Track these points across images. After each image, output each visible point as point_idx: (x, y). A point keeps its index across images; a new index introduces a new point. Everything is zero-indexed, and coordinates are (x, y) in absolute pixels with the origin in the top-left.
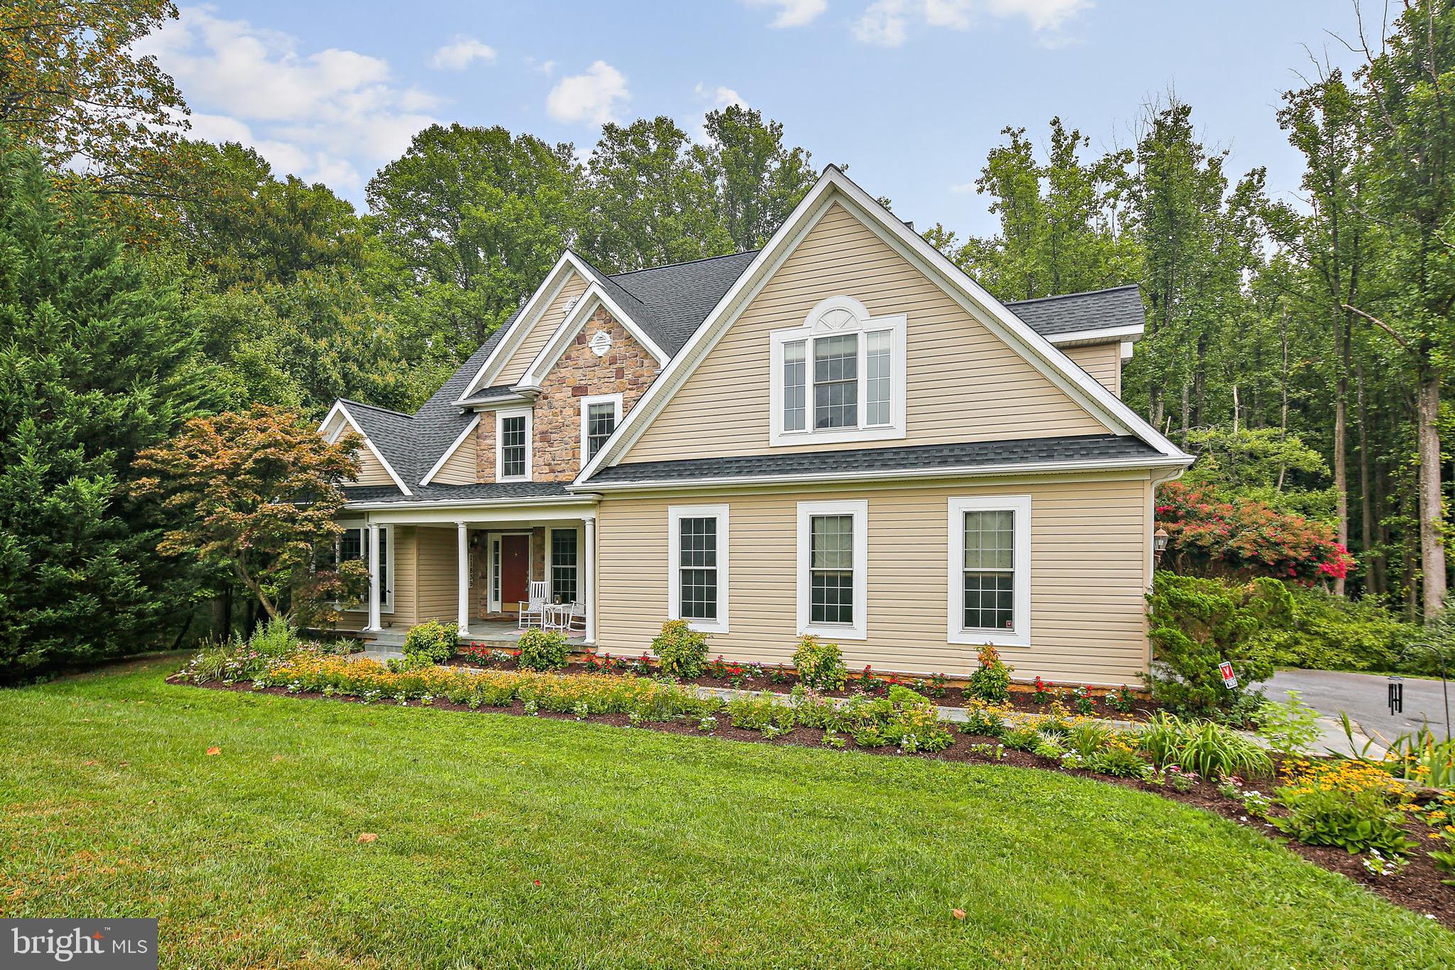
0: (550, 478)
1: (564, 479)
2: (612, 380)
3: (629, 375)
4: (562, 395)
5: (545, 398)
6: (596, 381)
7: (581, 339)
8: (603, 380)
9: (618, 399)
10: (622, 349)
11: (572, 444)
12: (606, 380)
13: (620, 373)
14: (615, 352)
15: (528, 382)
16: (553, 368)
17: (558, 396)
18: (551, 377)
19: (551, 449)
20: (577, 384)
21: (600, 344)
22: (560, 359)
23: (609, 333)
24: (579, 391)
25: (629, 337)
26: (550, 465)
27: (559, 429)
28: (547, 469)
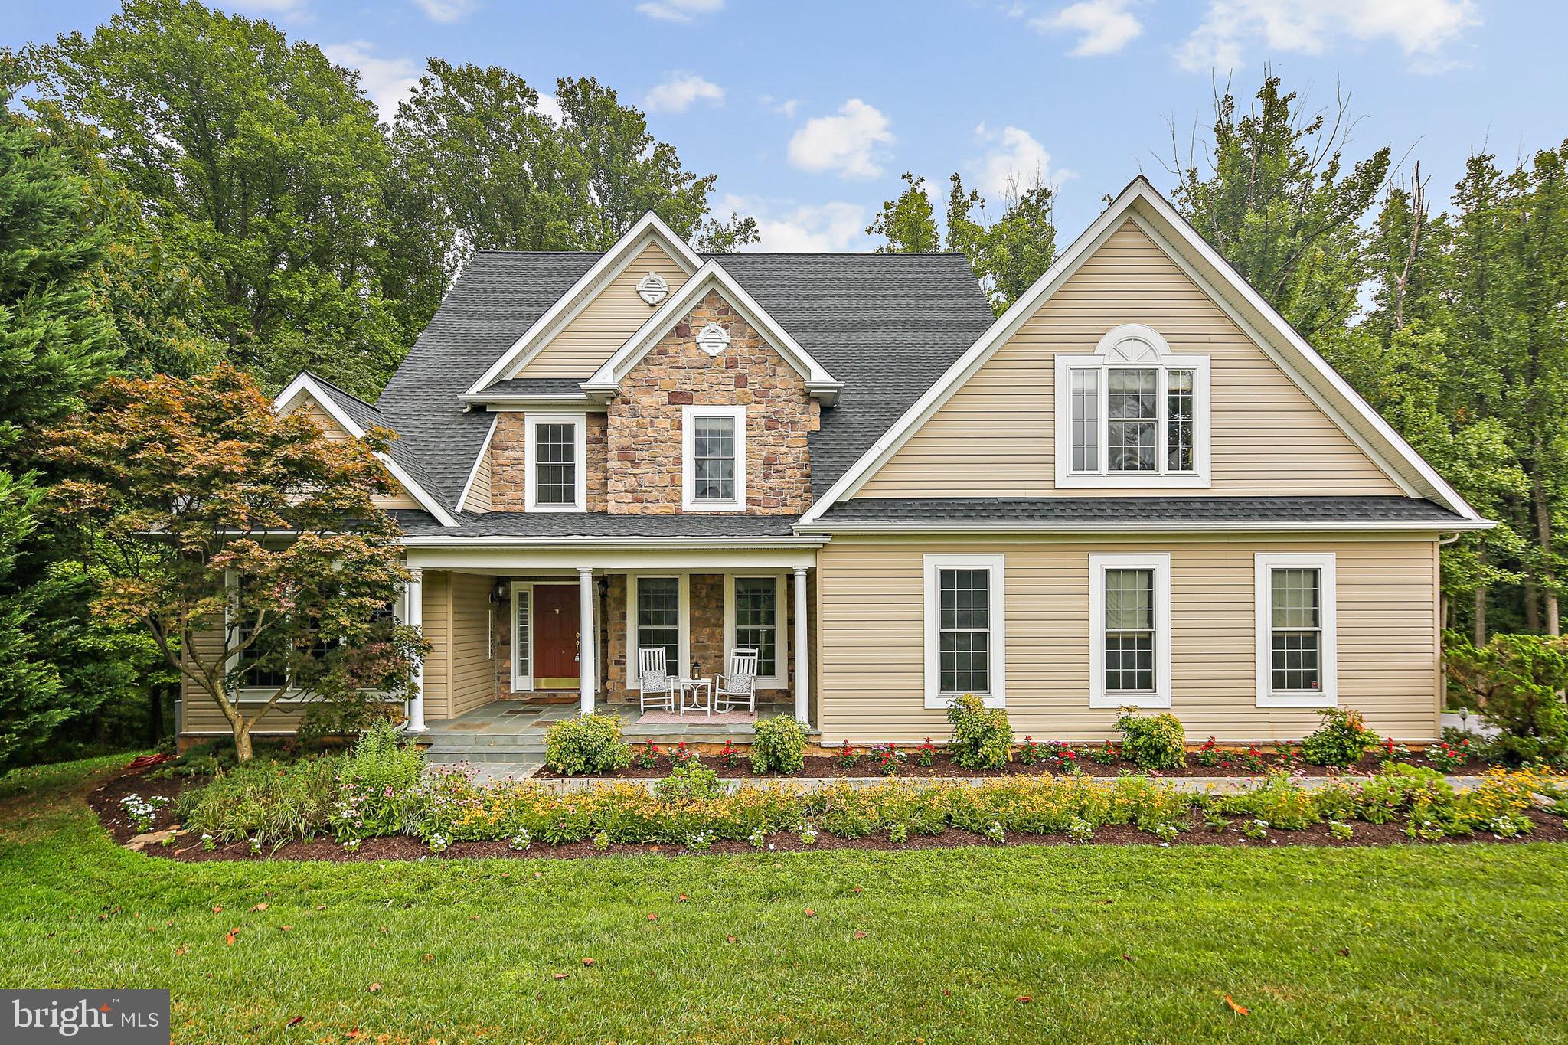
0: (637, 509)
1: (658, 511)
2: (732, 388)
3: (755, 383)
4: (652, 401)
5: (626, 402)
6: (705, 387)
7: (681, 330)
8: (716, 387)
9: (739, 413)
10: (743, 350)
11: (670, 466)
12: (722, 387)
13: (741, 381)
14: (736, 352)
15: (606, 378)
16: (639, 364)
17: (645, 401)
18: (635, 375)
19: (636, 471)
20: (677, 388)
21: (712, 340)
22: (649, 352)
23: (725, 327)
24: (679, 398)
25: (755, 337)
26: (634, 491)
27: (648, 445)
28: (629, 498)
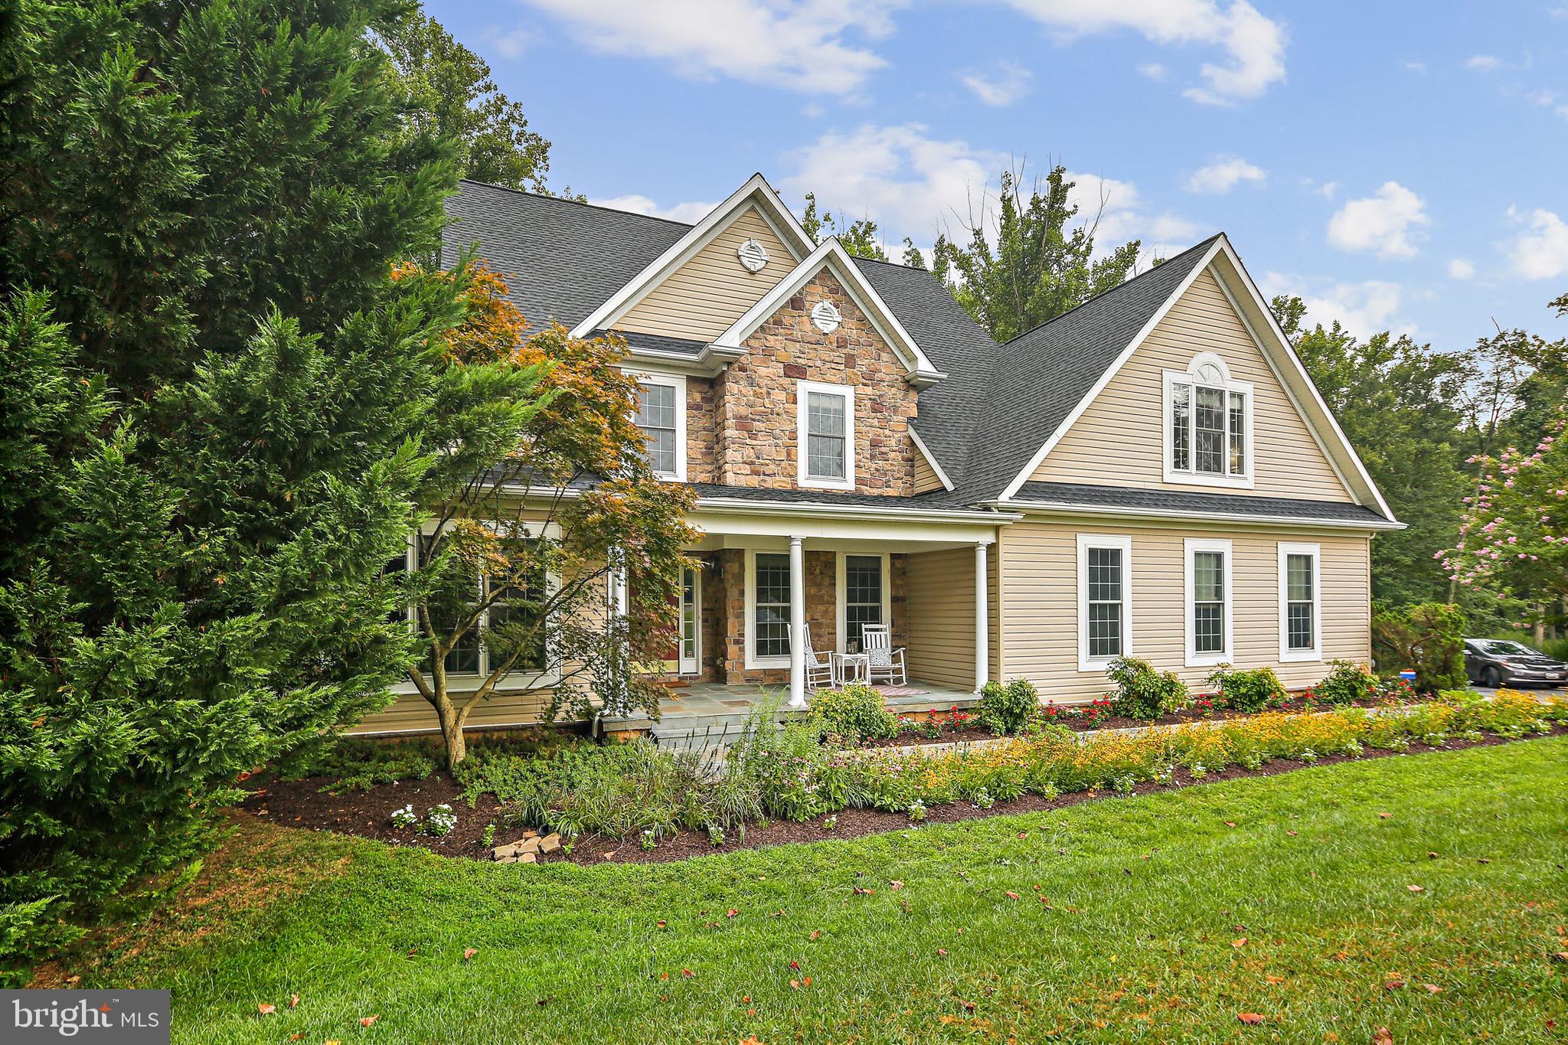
0: (754, 482)
1: (776, 486)
2: (842, 367)
3: (863, 364)
4: (768, 372)
5: (743, 369)
6: (819, 363)
7: (796, 303)
8: (828, 365)
9: (848, 392)
10: (852, 332)
11: (786, 440)
12: (833, 365)
13: (850, 362)
14: (844, 332)
15: (732, 340)
16: (756, 331)
17: (763, 371)
18: (752, 342)
19: (754, 442)
20: (792, 361)
21: (825, 318)
22: (767, 322)
23: (837, 307)
24: (795, 371)
25: (862, 320)
26: (752, 463)
27: (765, 416)
28: (747, 469)
